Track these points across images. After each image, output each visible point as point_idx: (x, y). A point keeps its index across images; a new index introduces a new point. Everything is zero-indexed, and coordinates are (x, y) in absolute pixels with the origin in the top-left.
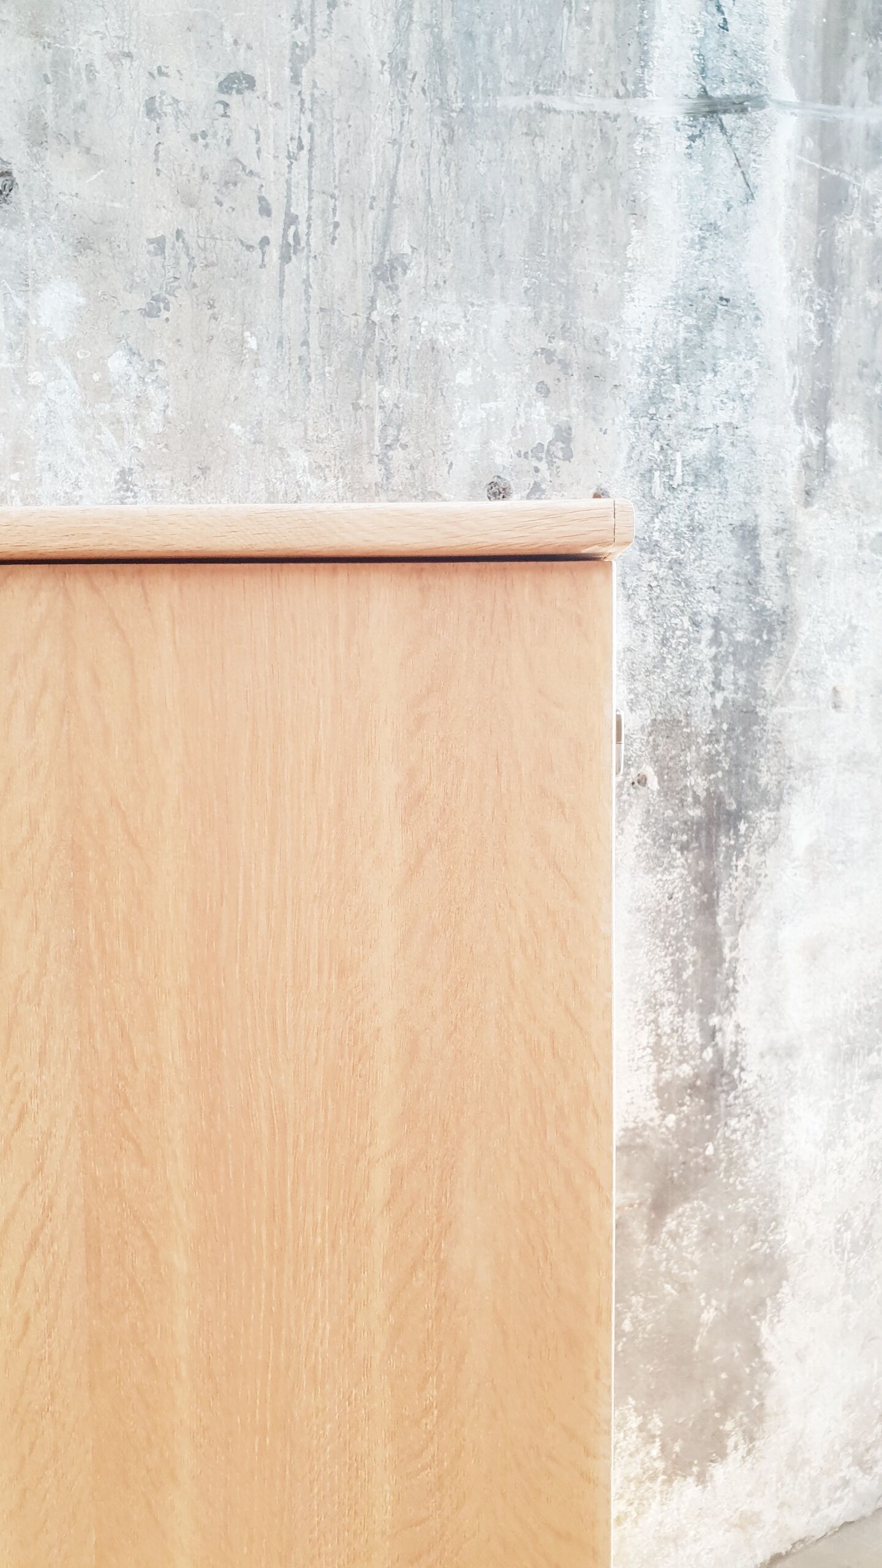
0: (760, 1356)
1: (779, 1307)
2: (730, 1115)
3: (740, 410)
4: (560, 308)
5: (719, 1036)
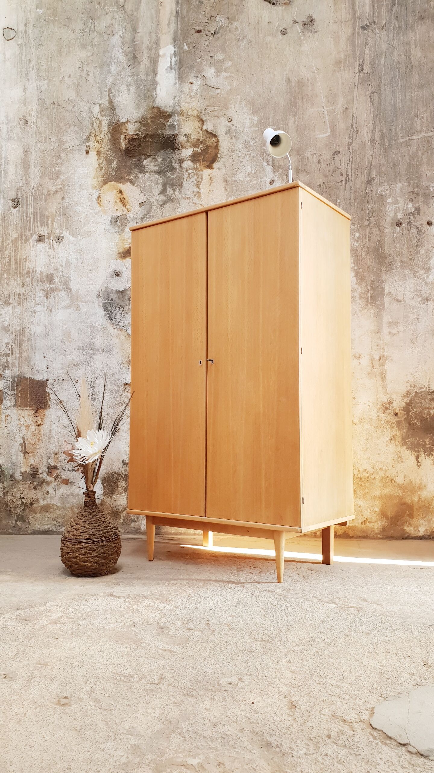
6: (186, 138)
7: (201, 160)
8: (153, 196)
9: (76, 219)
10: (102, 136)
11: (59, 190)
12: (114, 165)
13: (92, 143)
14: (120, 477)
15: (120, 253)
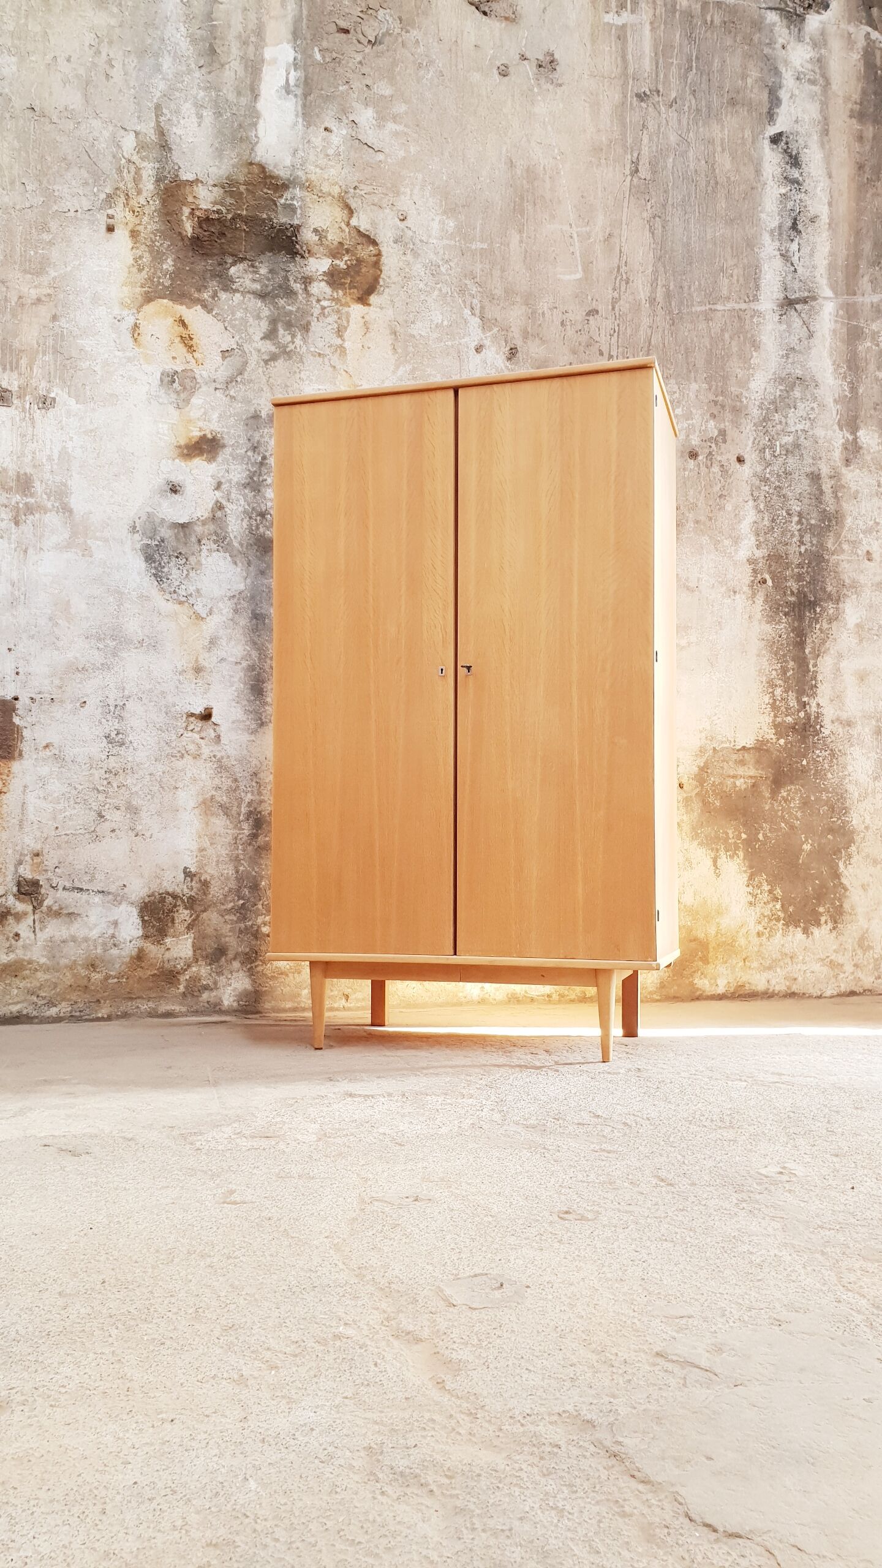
0: (839, 879)
1: (850, 857)
2: (814, 747)
3: (808, 424)
4: (720, 384)
5: (808, 707)
6: (318, 238)
7: (347, 286)
8: (250, 340)
9: (84, 365)
10: (143, 201)
11: (43, 299)
12: (169, 264)
13: (120, 212)
14: (179, 902)
15: (180, 447)
